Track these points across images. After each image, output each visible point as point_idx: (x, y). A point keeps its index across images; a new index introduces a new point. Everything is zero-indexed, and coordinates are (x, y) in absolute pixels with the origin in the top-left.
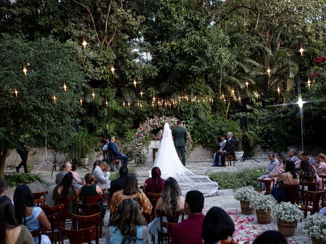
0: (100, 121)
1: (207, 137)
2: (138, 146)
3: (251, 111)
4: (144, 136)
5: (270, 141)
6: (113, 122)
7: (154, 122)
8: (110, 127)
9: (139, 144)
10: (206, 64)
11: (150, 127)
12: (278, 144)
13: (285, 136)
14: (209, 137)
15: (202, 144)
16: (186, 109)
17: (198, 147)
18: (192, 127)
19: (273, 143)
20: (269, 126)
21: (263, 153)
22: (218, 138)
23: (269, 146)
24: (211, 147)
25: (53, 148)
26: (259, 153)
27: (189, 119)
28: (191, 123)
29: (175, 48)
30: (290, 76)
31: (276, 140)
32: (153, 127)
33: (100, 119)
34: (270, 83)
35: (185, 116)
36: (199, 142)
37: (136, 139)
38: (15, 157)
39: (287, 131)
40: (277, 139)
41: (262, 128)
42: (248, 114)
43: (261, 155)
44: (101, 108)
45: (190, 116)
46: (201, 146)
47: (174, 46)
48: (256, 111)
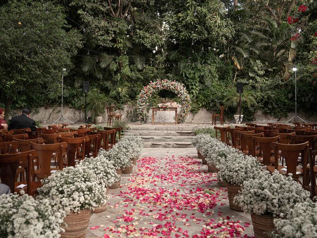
0: (114, 85)
1: (210, 101)
2: (141, 106)
3: (253, 78)
4: (147, 97)
5: (270, 107)
6: (126, 86)
7: (156, 84)
8: (123, 90)
9: (142, 104)
10: (206, 32)
11: (152, 89)
12: (279, 110)
13: (285, 102)
14: (212, 101)
15: (206, 107)
16: (192, 75)
17: (202, 110)
18: (197, 92)
19: (273, 108)
20: (269, 92)
21: (264, 118)
22: (220, 103)
23: (269, 111)
24: (214, 111)
25: (74, 108)
26: (260, 118)
27: (195, 85)
28: (197, 88)
29: (181, 19)
30: (292, 47)
31: (276, 106)
32: (156, 89)
33: (115, 83)
34: (276, 54)
35: (190, 82)
36: (203, 106)
37: (140, 100)
38: (43, 115)
39: (287, 98)
40: (278, 105)
41: (262, 94)
42: (251, 81)
43: (261, 120)
44: (116, 73)
45: (196, 82)
46: (205, 110)
47: (180, 17)
48: (258, 79)
